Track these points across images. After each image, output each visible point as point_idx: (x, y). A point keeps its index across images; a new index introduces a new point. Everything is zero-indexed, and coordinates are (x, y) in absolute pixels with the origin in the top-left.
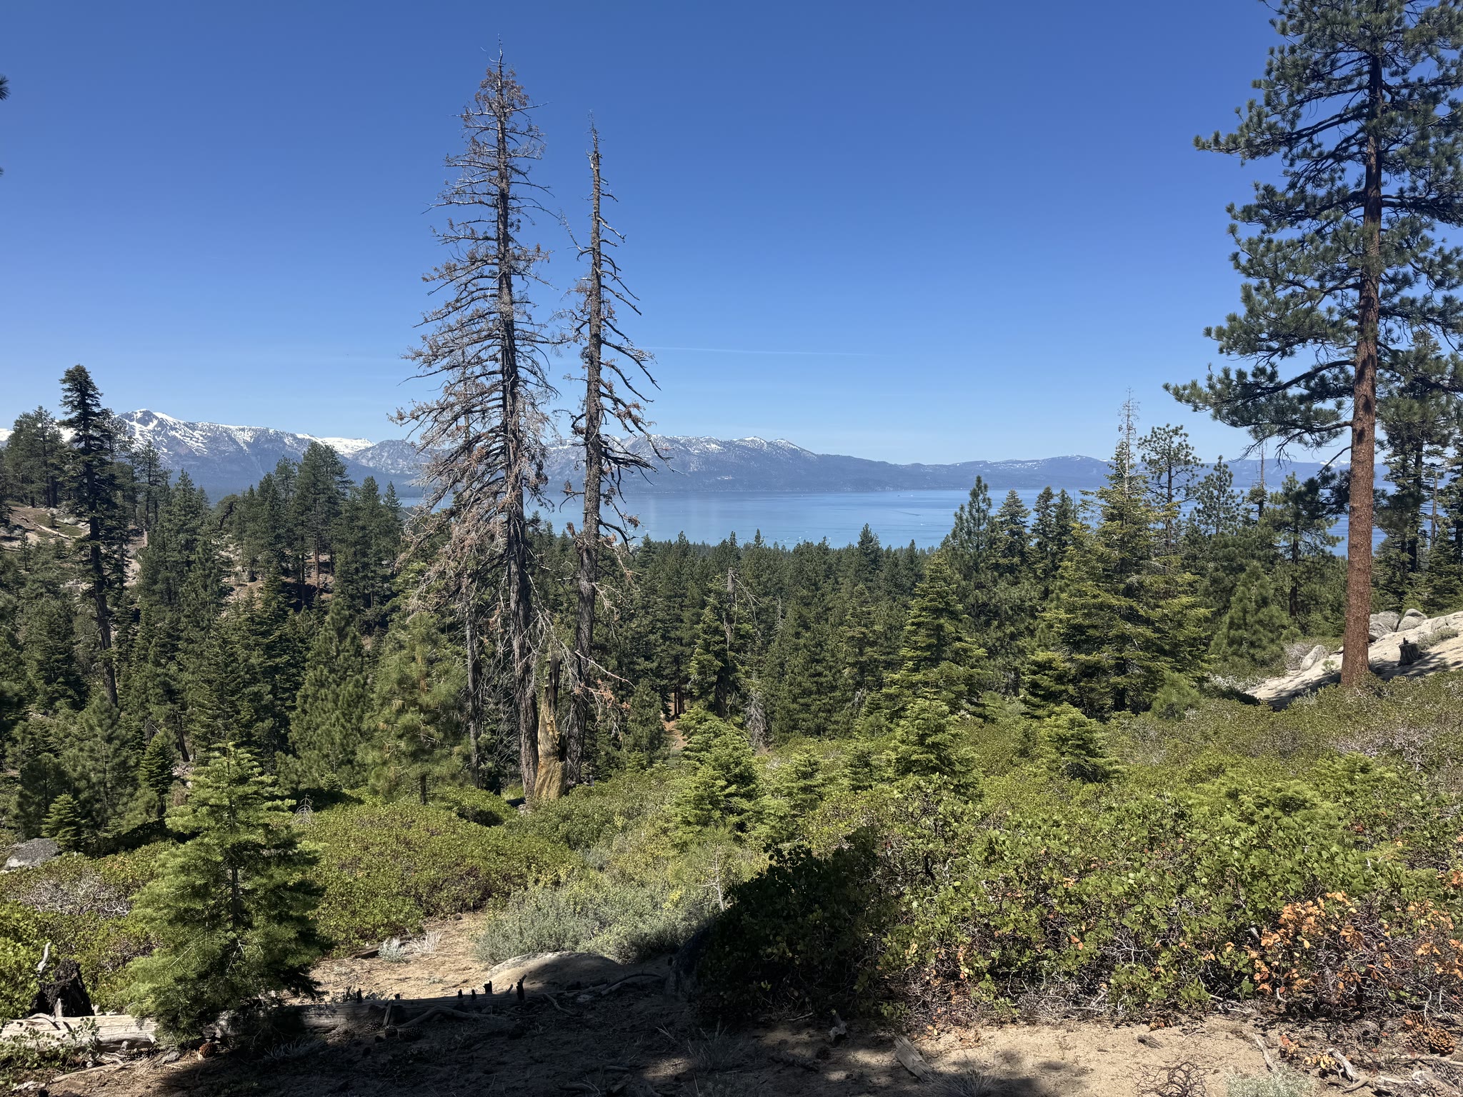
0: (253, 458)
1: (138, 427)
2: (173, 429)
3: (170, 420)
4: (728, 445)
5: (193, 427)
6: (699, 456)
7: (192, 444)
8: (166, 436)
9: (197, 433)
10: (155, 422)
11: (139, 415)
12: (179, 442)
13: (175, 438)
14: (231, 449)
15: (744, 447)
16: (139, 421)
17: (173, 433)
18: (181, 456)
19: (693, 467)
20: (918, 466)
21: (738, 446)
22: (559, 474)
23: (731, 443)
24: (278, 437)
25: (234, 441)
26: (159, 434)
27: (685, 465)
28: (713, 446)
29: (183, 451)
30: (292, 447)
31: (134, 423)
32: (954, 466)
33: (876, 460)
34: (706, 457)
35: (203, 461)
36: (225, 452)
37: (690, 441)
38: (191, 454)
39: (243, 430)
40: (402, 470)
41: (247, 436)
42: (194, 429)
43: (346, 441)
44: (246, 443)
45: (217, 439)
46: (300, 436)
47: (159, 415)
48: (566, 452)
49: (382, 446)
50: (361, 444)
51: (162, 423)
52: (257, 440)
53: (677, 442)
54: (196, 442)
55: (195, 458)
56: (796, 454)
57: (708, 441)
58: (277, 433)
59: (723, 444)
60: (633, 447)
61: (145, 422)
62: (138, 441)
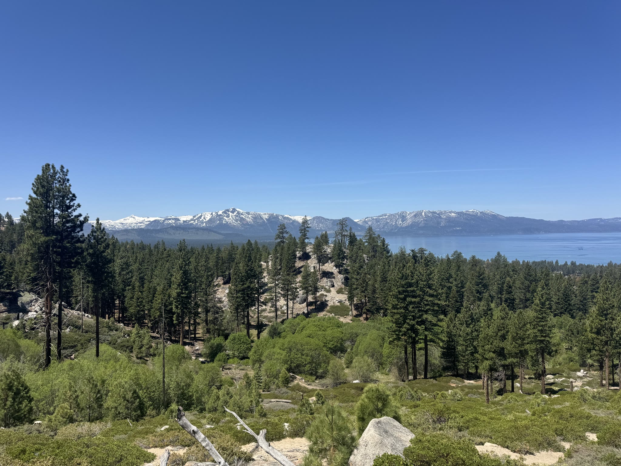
0: (268, 225)
2: (242, 214)
3: (241, 211)
4: (460, 214)
5: (248, 213)
6: (445, 219)
7: (248, 220)
8: (240, 217)
9: (250, 216)
10: (236, 212)
11: (231, 210)
12: (244, 219)
13: (242, 217)
14: (261, 221)
15: (469, 214)
16: (231, 212)
17: (242, 216)
18: (244, 224)
19: (442, 224)
20: (562, 221)
21: (465, 214)
22: (383, 228)
23: (462, 213)
24: (277, 216)
25: (262, 218)
26: (237, 216)
27: (439, 223)
28: (453, 214)
29: (245, 223)
30: (281, 220)
31: (230, 213)
32: (583, 221)
33: (538, 219)
34: (449, 220)
35: (251, 226)
36: (259, 222)
37: (441, 212)
38: (247, 224)
39: (265, 214)
40: (321, 228)
41: (266, 217)
42: (249, 214)
43: (301, 217)
44: (266, 219)
45: (257, 218)
46: (284, 216)
47: (238, 210)
48: (386, 219)
49: (315, 219)
51: (238, 213)
52: (270, 218)
53: (435, 213)
54: (249, 219)
55: (248, 225)
56: (495, 217)
57: (450, 212)
58: (276, 215)
59: (458, 213)
60: (415, 216)
61: (233, 212)
62: (230, 219)
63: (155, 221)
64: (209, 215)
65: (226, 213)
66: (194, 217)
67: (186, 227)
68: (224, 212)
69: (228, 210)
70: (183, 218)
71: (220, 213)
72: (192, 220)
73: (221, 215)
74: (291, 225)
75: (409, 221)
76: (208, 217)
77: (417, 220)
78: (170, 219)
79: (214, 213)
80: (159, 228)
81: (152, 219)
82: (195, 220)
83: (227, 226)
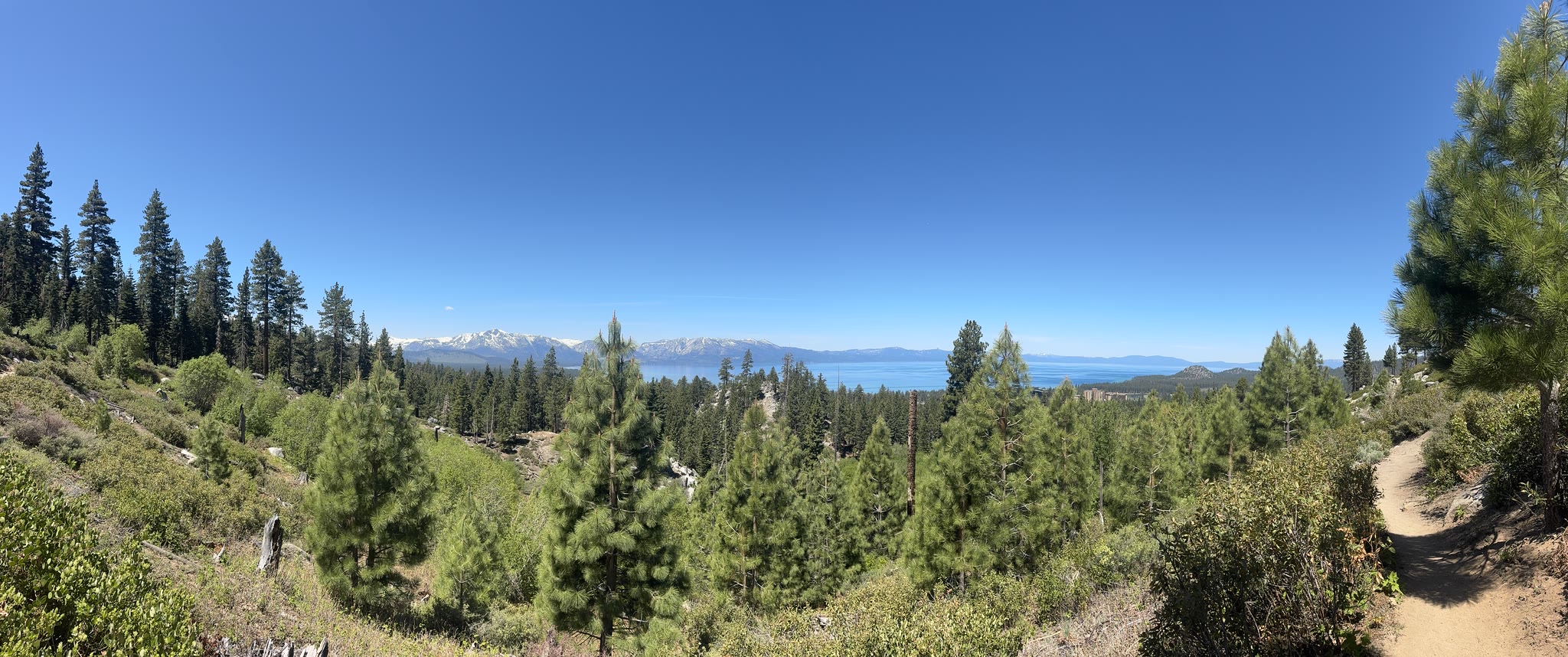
0: (534, 348)
1: (493, 335)
2: (505, 336)
3: (504, 332)
5: (512, 335)
6: (725, 347)
7: (511, 342)
8: (503, 339)
9: (513, 338)
10: (499, 334)
11: (494, 331)
12: (507, 342)
13: (506, 340)
14: (526, 344)
15: (747, 343)
17: (505, 338)
18: (507, 348)
19: (722, 352)
21: (744, 343)
22: (661, 355)
23: (740, 341)
25: (527, 341)
26: (500, 338)
27: (718, 352)
28: (732, 343)
29: (508, 345)
30: (549, 343)
33: (809, 349)
34: (728, 348)
35: (514, 349)
36: (523, 345)
37: (721, 341)
38: (511, 347)
39: (531, 336)
41: (532, 339)
43: (572, 341)
44: (532, 342)
45: (521, 340)
46: (553, 339)
47: (501, 331)
49: (585, 342)
50: (578, 342)
51: (501, 334)
52: (536, 340)
53: (715, 341)
54: (513, 342)
55: (512, 348)
56: (771, 347)
58: (544, 338)
59: (737, 342)
60: (695, 343)
61: (495, 333)
62: (493, 342)
63: (414, 342)
64: (470, 337)
65: (488, 335)
66: (454, 338)
67: (445, 350)
68: (486, 334)
69: (490, 332)
70: (442, 340)
71: (481, 334)
72: (451, 342)
73: (482, 337)
74: (560, 350)
75: (689, 349)
76: (469, 339)
77: (697, 347)
78: (429, 341)
79: (475, 335)
80: (418, 350)
81: (411, 341)
82: (454, 342)
83: (488, 349)
